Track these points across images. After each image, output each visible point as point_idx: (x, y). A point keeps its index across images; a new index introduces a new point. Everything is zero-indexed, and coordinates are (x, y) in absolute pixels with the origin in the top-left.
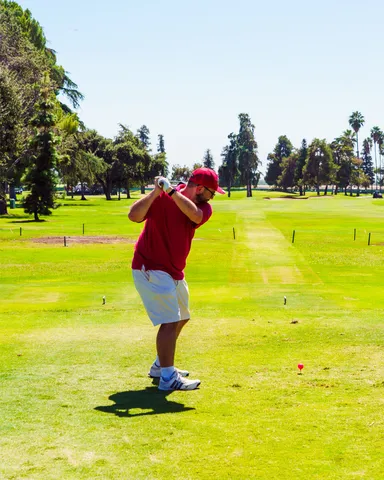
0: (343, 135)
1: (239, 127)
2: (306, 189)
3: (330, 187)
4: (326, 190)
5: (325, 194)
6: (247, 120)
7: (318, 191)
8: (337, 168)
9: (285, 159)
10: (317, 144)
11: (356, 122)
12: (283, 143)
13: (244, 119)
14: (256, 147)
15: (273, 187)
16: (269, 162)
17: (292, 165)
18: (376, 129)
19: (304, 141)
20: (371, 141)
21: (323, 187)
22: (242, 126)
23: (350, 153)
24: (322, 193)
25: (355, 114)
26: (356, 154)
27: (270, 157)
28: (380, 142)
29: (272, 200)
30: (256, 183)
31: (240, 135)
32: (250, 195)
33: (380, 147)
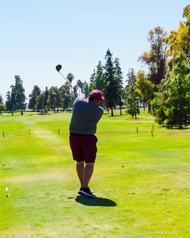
0: (65, 84)
1: (15, 82)
2: (49, 110)
3: (60, 109)
4: (58, 110)
5: (58, 112)
6: (19, 79)
7: (55, 111)
8: (63, 99)
9: (37, 97)
10: (53, 88)
11: (70, 78)
12: (36, 89)
13: (17, 78)
14: (24, 91)
15: (32, 110)
16: (30, 98)
17: (41, 99)
18: (79, 81)
19: (47, 88)
20: (77, 87)
21: (56, 109)
22: (17, 81)
23: (68, 93)
24: (56, 112)
25: (70, 74)
26: (71, 93)
27: (30, 96)
28: (81, 87)
29: (34, 116)
30: (24, 108)
31: (16, 86)
32: (22, 114)
33: (81, 89)
